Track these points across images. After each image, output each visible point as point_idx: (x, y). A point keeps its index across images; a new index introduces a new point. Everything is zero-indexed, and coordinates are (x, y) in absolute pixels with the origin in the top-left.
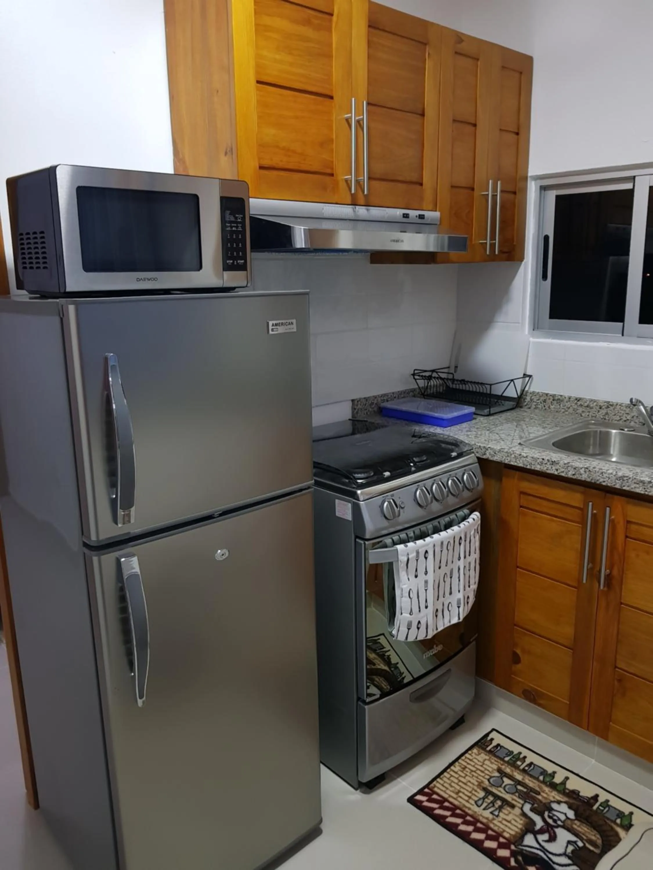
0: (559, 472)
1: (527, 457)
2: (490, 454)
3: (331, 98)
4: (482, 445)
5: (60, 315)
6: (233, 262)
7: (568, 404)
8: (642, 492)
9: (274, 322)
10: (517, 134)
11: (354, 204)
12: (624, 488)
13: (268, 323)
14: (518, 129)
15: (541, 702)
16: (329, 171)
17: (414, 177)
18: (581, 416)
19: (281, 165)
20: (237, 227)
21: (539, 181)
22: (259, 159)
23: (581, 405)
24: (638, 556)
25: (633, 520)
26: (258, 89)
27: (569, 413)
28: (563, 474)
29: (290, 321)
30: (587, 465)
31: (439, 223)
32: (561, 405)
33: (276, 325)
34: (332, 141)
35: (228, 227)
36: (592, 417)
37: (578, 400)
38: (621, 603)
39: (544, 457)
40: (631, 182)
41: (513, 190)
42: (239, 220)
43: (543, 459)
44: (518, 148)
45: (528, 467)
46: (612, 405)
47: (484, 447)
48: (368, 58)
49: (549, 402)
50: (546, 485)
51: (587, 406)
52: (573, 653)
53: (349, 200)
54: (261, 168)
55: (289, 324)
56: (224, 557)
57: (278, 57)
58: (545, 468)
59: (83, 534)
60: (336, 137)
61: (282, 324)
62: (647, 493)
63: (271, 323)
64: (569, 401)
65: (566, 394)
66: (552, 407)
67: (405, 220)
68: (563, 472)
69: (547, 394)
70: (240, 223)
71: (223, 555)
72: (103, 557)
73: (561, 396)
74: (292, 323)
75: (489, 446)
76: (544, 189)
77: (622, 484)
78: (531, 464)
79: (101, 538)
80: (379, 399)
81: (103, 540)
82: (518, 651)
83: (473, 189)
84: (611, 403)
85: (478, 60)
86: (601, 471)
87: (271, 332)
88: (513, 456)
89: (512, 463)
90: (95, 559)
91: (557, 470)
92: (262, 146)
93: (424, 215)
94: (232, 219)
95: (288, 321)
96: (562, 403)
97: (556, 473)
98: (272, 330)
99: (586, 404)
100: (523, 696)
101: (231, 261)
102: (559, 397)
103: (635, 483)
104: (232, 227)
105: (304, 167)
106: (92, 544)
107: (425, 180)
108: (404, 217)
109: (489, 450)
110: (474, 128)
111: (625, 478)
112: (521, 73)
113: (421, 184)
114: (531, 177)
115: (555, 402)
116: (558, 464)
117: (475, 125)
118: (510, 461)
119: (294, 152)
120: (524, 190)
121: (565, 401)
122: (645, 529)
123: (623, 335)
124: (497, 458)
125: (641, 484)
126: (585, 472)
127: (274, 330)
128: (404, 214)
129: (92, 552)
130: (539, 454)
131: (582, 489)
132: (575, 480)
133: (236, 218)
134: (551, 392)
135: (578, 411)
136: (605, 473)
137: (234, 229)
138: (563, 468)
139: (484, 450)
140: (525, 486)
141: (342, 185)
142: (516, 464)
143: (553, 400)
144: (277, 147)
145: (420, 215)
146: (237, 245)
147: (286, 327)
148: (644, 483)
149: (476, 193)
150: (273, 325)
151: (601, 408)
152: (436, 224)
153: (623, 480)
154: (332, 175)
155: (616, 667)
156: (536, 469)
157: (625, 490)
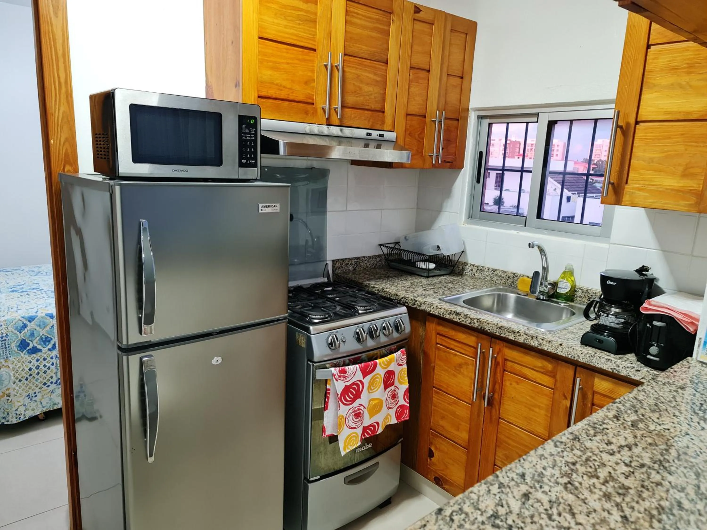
0: (461, 320)
1: (441, 308)
2: (418, 305)
3: (315, 50)
4: (413, 298)
5: (110, 192)
6: (247, 162)
7: (487, 274)
8: (513, 339)
9: (263, 205)
10: (462, 78)
11: (329, 124)
12: (502, 335)
13: (258, 205)
14: (463, 74)
15: (446, 487)
16: (311, 101)
17: (378, 106)
18: (496, 282)
19: (274, 96)
20: (251, 137)
21: (477, 112)
22: (258, 91)
23: (496, 275)
24: (511, 384)
25: (509, 359)
26: (259, 43)
27: (488, 280)
28: (463, 322)
29: (275, 204)
30: (479, 317)
31: (395, 140)
32: (483, 274)
33: (265, 207)
34: (313, 80)
35: (244, 136)
36: (503, 283)
37: (494, 270)
38: (500, 418)
39: (452, 309)
40: (536, 117)
41: (457, 118)
42: (253, 132)
43: (451, 311)
44: (461, 88)
45: (441, 316)
46: (517, 276)
47: (414, 300)
48: (346, 22)
49: (474, 271)
50: (453, 329)
51: (500, 276)
52: (467, 452)
53: (325, 122)
54: (259, 97)
55: (274, 206)
56: (218, 363)
57: (276, 21)
58: (452, 318)
59: (118, 340)
60: (317, 78)
61: (269, 206)
62: (516, 340)
63: (260, 205)
64: (488, 271)
65: (487, 265)
66: (476, 275)
67: (369, 137)
68: (463, 321)
69: (473, 265)
70: (253, 134)
71: (217, 361)
72: (130, 357)
73: (483, 267)
74: (277, 206)
75: (418, 299)
76: (481, 118)
77: (501, 332)
78: (443, 313)
79: (130, 343)
80: (353, 261)
81: (130, 345)
82: (433, 449)
83: (425, 117)
84: (516, 275)
85: (433, 24)
86: (487, 322)
87: (260, 211)
88: (432, 307)
89: (431, 312)
90: (125, 358)
91: (460, 319)
92: (261, 83)
93: (383, 135)
94: (247, 131)
95: (273, 205)
96: (483, 272)
97: (459, 321)
98: (262, 210)
99: (499, 274)
100: (434, 482)
101: (245, 161)
102: (482, 268)
103: (509, 332)
104: (246, 137)
105: (292, 98)
106: (123, 347)
107: (386, 110)
108: (367, 135)
109: (418, 302)
110: (428, 74)
111: (503, 328)
112: (467, 34)
113: (384, 112)
114: (471, 108)
115: (479, 271)
116: (460, 315)
117: (429, 71)
118: (430, 311)
119: (284, 87)
120: (466, 119)
121: (485, 271)
122: (516, 365)
123: (525, 226)
124: (423, 307)
125: (512, 333)
126: (477, 322)
127: (263, 210)
128: (367, 133)
129: (123, 353)
130: (450, 307)
131: (475, 334)
132: (471, 327)
133: (250, 131)
134: (477, 264)
135: (494, 279)
136: (490, 324)
137: (248, 138)
138: (464, 318)
139: (414, 302)
140: (441, 329)
141: (320, 111)
142: (434, 313)
143: (478, 270)
144: (272, 83)
145: (380, 134)
146: (250, 150)
147: (271, 208)
148: (515, 333)
149: (428, 120)
150: (262, 207)
151: (509, 278)
152: (393, 141)
153: (501, 330)
154: (313, 104)
155: (495, 465)
156: (446, 317)
157: (502, 337)
